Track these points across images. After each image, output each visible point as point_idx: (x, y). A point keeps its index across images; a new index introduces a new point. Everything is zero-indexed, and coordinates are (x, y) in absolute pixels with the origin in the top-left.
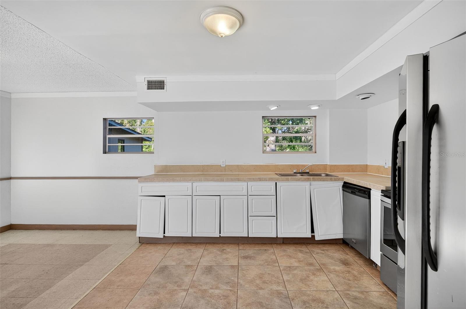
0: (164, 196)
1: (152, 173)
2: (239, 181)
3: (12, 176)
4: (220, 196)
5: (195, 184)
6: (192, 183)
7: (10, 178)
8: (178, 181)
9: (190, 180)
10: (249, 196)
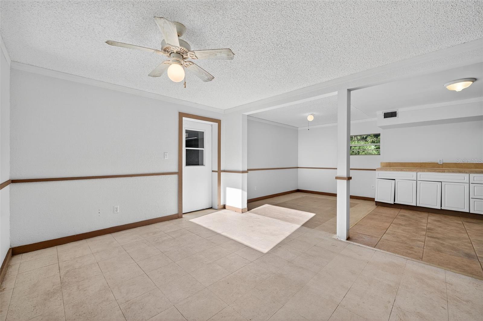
0: (395, 180)
1: (380, 167)
2: (460, 173)
3: (299, 167)
4: (441, 182)
5: (419, 174)
6: (417, 173)
7: (298, 168)
8: (405, 171)
9: (415, 171)
10: (471, 184)
